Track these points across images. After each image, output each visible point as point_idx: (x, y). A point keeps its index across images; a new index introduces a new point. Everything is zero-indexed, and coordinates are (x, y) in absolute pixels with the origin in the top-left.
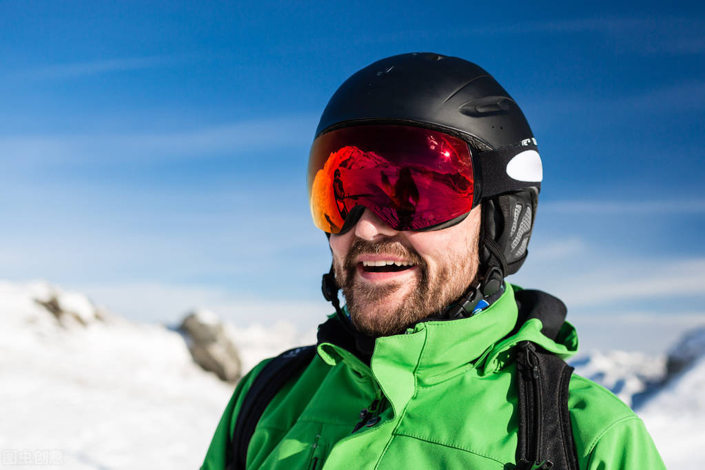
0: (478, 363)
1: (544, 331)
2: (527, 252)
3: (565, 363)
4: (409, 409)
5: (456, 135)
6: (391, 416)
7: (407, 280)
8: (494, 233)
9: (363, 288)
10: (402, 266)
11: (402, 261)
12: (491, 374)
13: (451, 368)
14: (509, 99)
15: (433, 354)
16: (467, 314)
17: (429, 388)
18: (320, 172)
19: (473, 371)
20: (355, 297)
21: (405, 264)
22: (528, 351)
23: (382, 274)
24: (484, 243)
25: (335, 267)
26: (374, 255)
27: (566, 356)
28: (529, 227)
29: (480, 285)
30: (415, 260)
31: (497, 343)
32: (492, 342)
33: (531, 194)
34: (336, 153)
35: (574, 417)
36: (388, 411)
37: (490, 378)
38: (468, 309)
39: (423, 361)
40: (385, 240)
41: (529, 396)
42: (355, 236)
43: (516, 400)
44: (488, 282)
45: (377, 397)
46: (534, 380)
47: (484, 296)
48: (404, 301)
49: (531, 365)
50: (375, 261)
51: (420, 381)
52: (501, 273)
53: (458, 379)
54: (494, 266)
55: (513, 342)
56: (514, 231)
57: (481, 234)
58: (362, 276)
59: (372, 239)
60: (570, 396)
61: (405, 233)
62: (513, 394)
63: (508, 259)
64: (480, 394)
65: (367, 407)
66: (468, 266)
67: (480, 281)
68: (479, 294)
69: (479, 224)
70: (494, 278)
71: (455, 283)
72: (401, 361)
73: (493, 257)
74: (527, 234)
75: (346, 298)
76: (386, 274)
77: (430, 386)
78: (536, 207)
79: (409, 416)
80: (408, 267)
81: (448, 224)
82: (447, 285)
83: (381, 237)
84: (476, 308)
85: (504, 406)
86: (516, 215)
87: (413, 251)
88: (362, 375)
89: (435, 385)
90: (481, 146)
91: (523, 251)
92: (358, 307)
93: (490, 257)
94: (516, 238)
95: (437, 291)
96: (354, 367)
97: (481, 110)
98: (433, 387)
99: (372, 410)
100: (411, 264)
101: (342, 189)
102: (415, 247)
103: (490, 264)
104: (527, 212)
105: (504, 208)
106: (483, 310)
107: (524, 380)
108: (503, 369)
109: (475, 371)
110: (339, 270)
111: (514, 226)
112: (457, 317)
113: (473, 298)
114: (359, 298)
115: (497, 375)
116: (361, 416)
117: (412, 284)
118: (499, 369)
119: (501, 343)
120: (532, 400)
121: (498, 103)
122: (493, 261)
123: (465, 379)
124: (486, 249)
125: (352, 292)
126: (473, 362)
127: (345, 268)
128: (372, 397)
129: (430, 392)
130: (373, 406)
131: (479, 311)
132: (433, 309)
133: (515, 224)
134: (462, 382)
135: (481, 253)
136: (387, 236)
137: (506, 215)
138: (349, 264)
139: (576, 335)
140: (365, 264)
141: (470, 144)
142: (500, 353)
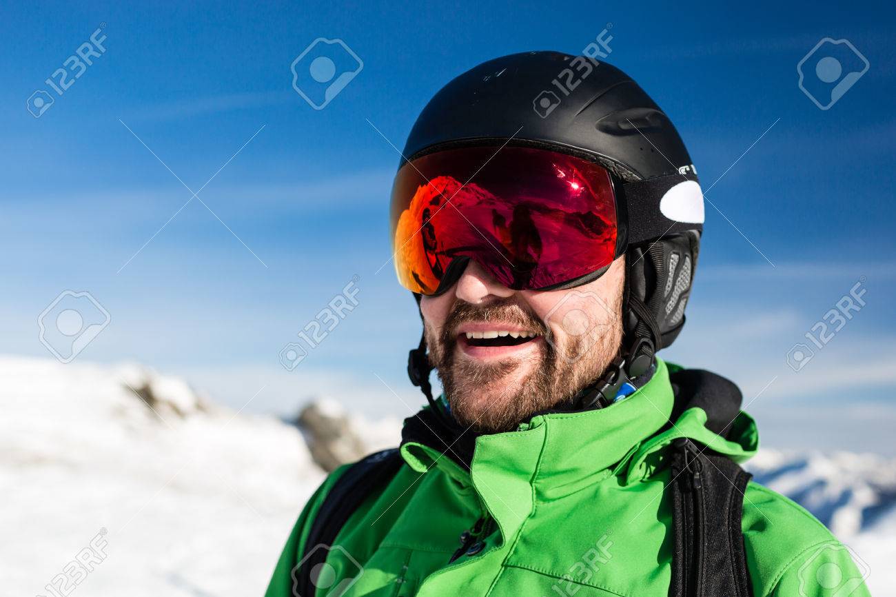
0: (618, 469)
1: (710, 425)
2: (684, 318)
3: (739, 467)
4: (525, 531)
5: (593, 160)
6: (499, 541)
7: (527, 356)
8: (643, 293)
9: (466, 367)
10: (520, 337)
11: (521, 331)
12: (637, 483)
13: (583, 476)
14: (659, 112)
15: (557, 457)
16: (606, 403)
17: (551, 503)
18: (405, 213)
19: (612, 480)
20: (456, 380)
21: (524, 336)
22: (686, 452)
23: (492, 349)
24: (629, 306)
25: (428, 341)
26: (481, 323)
27: (741, 458)
28: (688, 285)
29: (624, 363)
30: (538, 330)
31: (644, 442)
32: (637, 441)
33: (690, 240)
34: (425, 187)
35: (750, 542)
36: (495, 534)
37: (636, 489)
38: (609, 397)
39: (543, 467)
40: (496, 302)
41: (688, 511)
42: (456, 297)
43: (669, 519)
44: (635, 358)
45: (483, 515)
46: (695, 492)
47: (629, 377)
48: (523, 385)
49: (691, 472)
50: (483, 331)
51: (539, 494)
52: (653, 346)
53: (592, 490)
54: (643, 337)
55: (667, 440)
56: (669, 289)
57: (625, 294)
58: (466, 352)
59: (479, 302)
60: (744, 513)
61: (525, 293)
62: (666, 510)
63: (662, 327)
64: (622, 510)
65: (469, 528)
66: (608, 336)
67: (625, 358)
68: (623, 375)
69: (623, 281)
70: (644, 354)
71: (591, 360)
72: (511, 467)
73: (642, 325)
74: (684, 295)
75: (443, 381)
76: (497, 349)
77: (554, 500)
78: (696, 257)
79: (525, 540)
80: (528, 339)
81: (581, 281)
82: (581, 363)
83: (491, 299)
84: (618, 394)
85: (654, 527)
86: (672, 268)
87: (535, 317)
88: (464, 485)
89: (559, 498)
90: (626, 174)
91: (680, 317)
92: (460, 393)
93: (638, 325)
94: (672, 299)
95: (568, 372)
96: (453, 475)
97: (624, 127)
98: (557, 502)
99: (475, 532)
100: (531, 335)
101: (433, 237)
102: (538, 312)
103: (638, 334)
104: (686, 264)
105: (656, 258)
106: (627, 396)
107: (681, 492)
108: (653, 477)
109: (614, 479)
110: (433, 344)
111: (670, 284)
112: (593, 407)
113: (615, 379)
114: (462, 382)
115: (645, 484)
116: (461, 539)
117: (533, 362)
118: (647, 476)
119: (648, 442)
120: (691, 518)
121: (647, 118)
122: (642, 330)
123: (601, 490)
124: (632, 314)
125: (452, 373)
126: (612, 467)
127: (442, 341)
128: (477, 514)
129: (554, 508)
130: (477, 527)
131: (621, 398)
132: (561, 396)
133: (670, 279)
134: (596, 495)
135: (625, 319)
136: (500, 298)
137: (659, 267)
138: (447, 336)
139: (756, 430)
140: (469, 336)
141: (612, 172)
142: (649, 455)
